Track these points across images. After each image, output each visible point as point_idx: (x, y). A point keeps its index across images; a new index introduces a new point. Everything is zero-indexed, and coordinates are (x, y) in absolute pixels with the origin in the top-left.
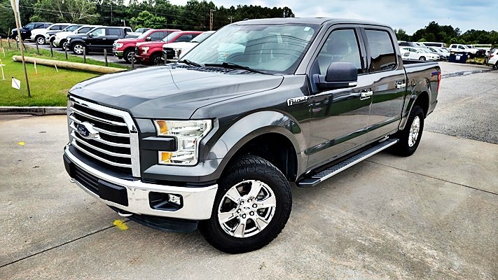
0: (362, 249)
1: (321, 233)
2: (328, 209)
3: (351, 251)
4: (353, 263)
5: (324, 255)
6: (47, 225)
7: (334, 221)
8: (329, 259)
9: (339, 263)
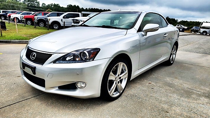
0: (200, 95)
1: (174, 89)
2: (169, 79)
3: (194, 96)
4: (200, 102)
5: (182, 98)
6: (25, 87)
7: (176, 84)
8: (187, 100)
9: (193, 101)
